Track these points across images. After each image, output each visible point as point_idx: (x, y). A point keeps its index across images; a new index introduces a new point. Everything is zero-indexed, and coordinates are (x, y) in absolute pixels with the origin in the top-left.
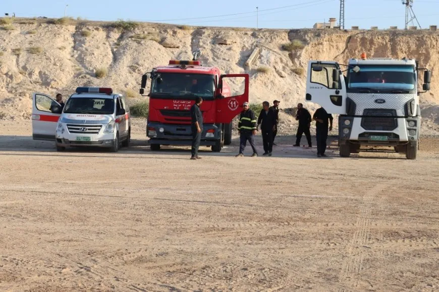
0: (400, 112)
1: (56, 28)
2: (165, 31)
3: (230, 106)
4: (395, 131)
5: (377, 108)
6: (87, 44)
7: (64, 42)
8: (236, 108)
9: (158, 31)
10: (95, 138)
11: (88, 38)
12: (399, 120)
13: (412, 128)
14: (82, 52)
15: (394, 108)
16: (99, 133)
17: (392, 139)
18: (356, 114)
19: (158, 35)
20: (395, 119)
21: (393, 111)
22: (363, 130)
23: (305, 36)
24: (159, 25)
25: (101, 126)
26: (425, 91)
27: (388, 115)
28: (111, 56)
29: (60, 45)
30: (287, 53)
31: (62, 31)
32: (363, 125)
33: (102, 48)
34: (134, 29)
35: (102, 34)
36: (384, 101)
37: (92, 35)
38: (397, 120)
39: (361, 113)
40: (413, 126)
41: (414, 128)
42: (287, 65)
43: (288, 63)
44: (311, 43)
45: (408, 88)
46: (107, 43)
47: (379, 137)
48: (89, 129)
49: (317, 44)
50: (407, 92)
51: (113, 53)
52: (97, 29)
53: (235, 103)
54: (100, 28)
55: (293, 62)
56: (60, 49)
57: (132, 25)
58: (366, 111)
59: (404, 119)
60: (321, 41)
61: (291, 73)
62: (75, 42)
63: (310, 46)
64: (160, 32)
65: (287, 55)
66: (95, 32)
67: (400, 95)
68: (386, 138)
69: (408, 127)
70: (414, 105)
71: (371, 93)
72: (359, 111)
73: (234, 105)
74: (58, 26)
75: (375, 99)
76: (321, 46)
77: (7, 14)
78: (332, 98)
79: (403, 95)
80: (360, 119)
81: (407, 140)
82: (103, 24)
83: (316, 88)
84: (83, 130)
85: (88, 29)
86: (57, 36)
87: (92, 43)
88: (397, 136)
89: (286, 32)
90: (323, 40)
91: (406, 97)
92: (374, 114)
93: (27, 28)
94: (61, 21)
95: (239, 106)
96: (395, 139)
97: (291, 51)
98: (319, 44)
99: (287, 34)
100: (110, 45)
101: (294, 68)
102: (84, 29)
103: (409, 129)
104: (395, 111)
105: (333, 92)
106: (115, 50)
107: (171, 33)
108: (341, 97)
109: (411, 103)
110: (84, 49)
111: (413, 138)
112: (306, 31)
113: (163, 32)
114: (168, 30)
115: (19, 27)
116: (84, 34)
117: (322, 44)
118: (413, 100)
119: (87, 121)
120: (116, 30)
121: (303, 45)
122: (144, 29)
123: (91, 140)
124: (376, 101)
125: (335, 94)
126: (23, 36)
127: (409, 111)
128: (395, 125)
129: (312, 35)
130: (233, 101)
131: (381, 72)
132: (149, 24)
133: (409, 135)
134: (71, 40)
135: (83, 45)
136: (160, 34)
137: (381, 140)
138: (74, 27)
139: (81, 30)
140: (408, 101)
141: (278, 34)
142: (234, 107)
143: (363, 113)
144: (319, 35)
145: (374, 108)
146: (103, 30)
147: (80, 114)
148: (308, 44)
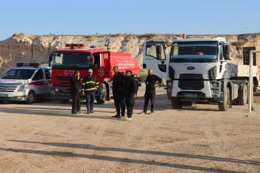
0: (206, 76)
1: (114, 39)
2: (169, 38)
3: (100, 74)
4: (202, 91)
5: (189, 73)
6: (127, 46)
7: (116, 45)
8: (103, 75)
9: (165, 38)
10: (11, 95)
11: (128, 43)
12: (205, 82)
13: (215, 88)
14: (124, 50)
15: (200, 73)
16: (14, 92)
17: (201, 96)
18: (175, 78)
19: (165, 40)
20: (202, 81)
21: (200, 76)
22: (180, 90)
23: (246, 37)
24: (167, 35)
25: (16, 87)
26: (226, 60)
27: (196, 79)
28: (138, 51)
29: (113, 47)
30: (235, 47)
31: (117, 40)
32: (180, 86)
33: (134, 48)
34: (153, 37)
35: (136, 40)
36: (194, 68)
37: (131, 41)
38: (203, 82)
39: (178, 77)
40: (216, 87)
41: (217, 88)
42: (234, 53)
43: (235, 52)
44: (250, 41)
45: (212, 58)
46: (138, 45)
47: (191, 95)
48: (8, 89)
49: (253, 41)
50: (210, 61)
51: (140, 50)
52: (134, 38)
53: (102, 71)
54: (136, 38)
55: (238, 51)
56: (113, 49)
57: (152, 35)
58: (181, 75)
59: (209, 82)
60: (256, 40)
61: (236, 58)
62: (122, 45)
63: (249, 42)
64: (166, 38)
65: (235, 48)
66: (133, 39)
67: (205, 63)
68: (196, 96)
69: (212, 87)
70: (216, 71)
71: (185, 62)
72: (177, 76)
73: (102, 72)
74: (116, 37)
75: (187, 66)
76: (256, 43)
77: (97, 34)
78: (160, 66)
79: (207, 63)
80: (178, 81)
81: (212, 97)
82: (139, 36)
83: (149, 59)
84: (5, 90)
85: (130, 38)
86: (113, 42)
87: (130, 45)
88: (204, 94)
89: (237, 36)
90: (257, 39)
91: (210, 65)
92: (187, 78)
93: (100, 39)
94: (117, 35)
95: (105, 73)
96: (202, 97)
97: (237, 45)
98: (254, 42)
99: (237, 37)
100: (139, 46)
101: (238, 55)
102: (128, 39)
103: (212, 89)
104: (201, 75)
105: (160, 62)
106: (141, 48)
107: (172, 38)
108: (165, 65)
109: (213, 69)
110: (125, 48)
111: (216, 96)
112: (247, 35)
113: (167, 38)
114: (170, 37)
115: (97, 39)
116: (127, 41)
117: (256, 41)
118: (216, 67)
119: (8, 84)
120: (144, 38)
121: (245, 42)
122: (158, 37)
123: (9, 96)
124: (188, 68)
125: (161, 64)
126: (97, 43)
127: (212, 75)
128: (202, 86)
129: (251, 36)
130: (101, 70)
131: (194, 47)
132: (161, 35)
133: (213, 94)
134: (120, 44)
135: (125, 46)
136: (166, 39)
137: (192, 97)
138: (124, 38)
139: (126, 39)
140: (211, 67)
141: (231, 37)
142: (102, 74)
143: (180, 77)
144: (255, 37)
145: (187, 73)
146: (137, 39)
147: (7, 80)
148: (248, 42)
